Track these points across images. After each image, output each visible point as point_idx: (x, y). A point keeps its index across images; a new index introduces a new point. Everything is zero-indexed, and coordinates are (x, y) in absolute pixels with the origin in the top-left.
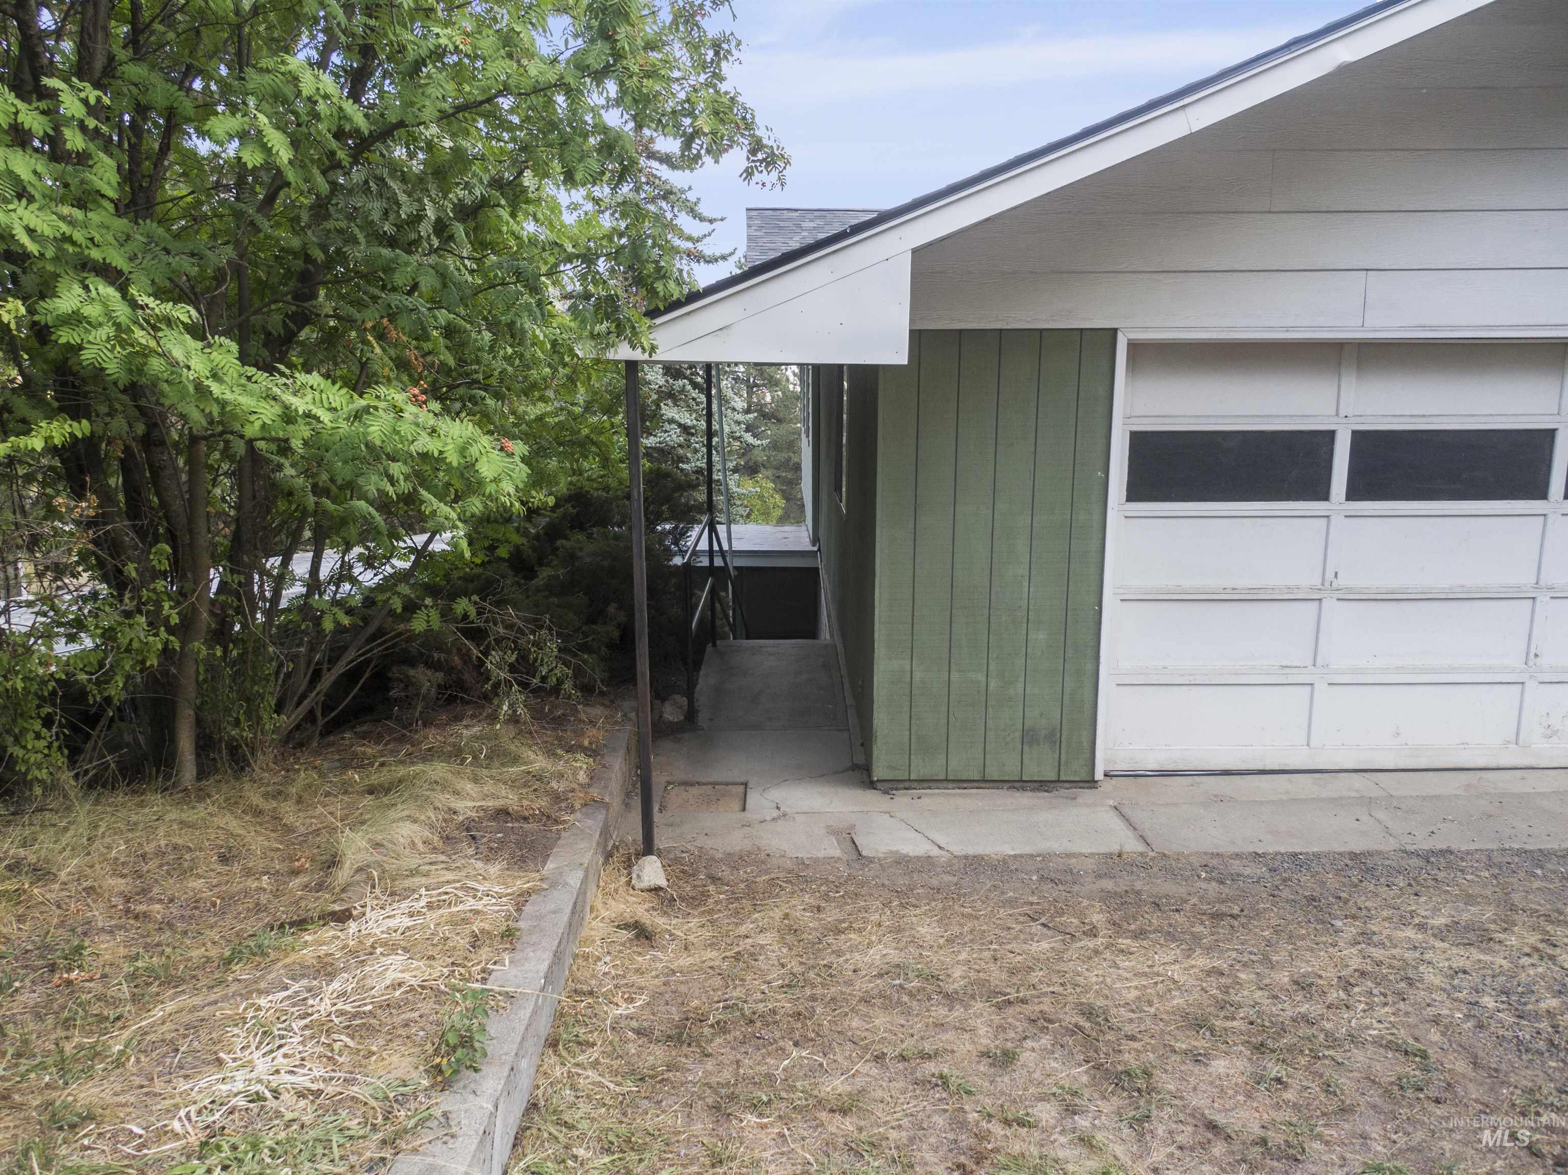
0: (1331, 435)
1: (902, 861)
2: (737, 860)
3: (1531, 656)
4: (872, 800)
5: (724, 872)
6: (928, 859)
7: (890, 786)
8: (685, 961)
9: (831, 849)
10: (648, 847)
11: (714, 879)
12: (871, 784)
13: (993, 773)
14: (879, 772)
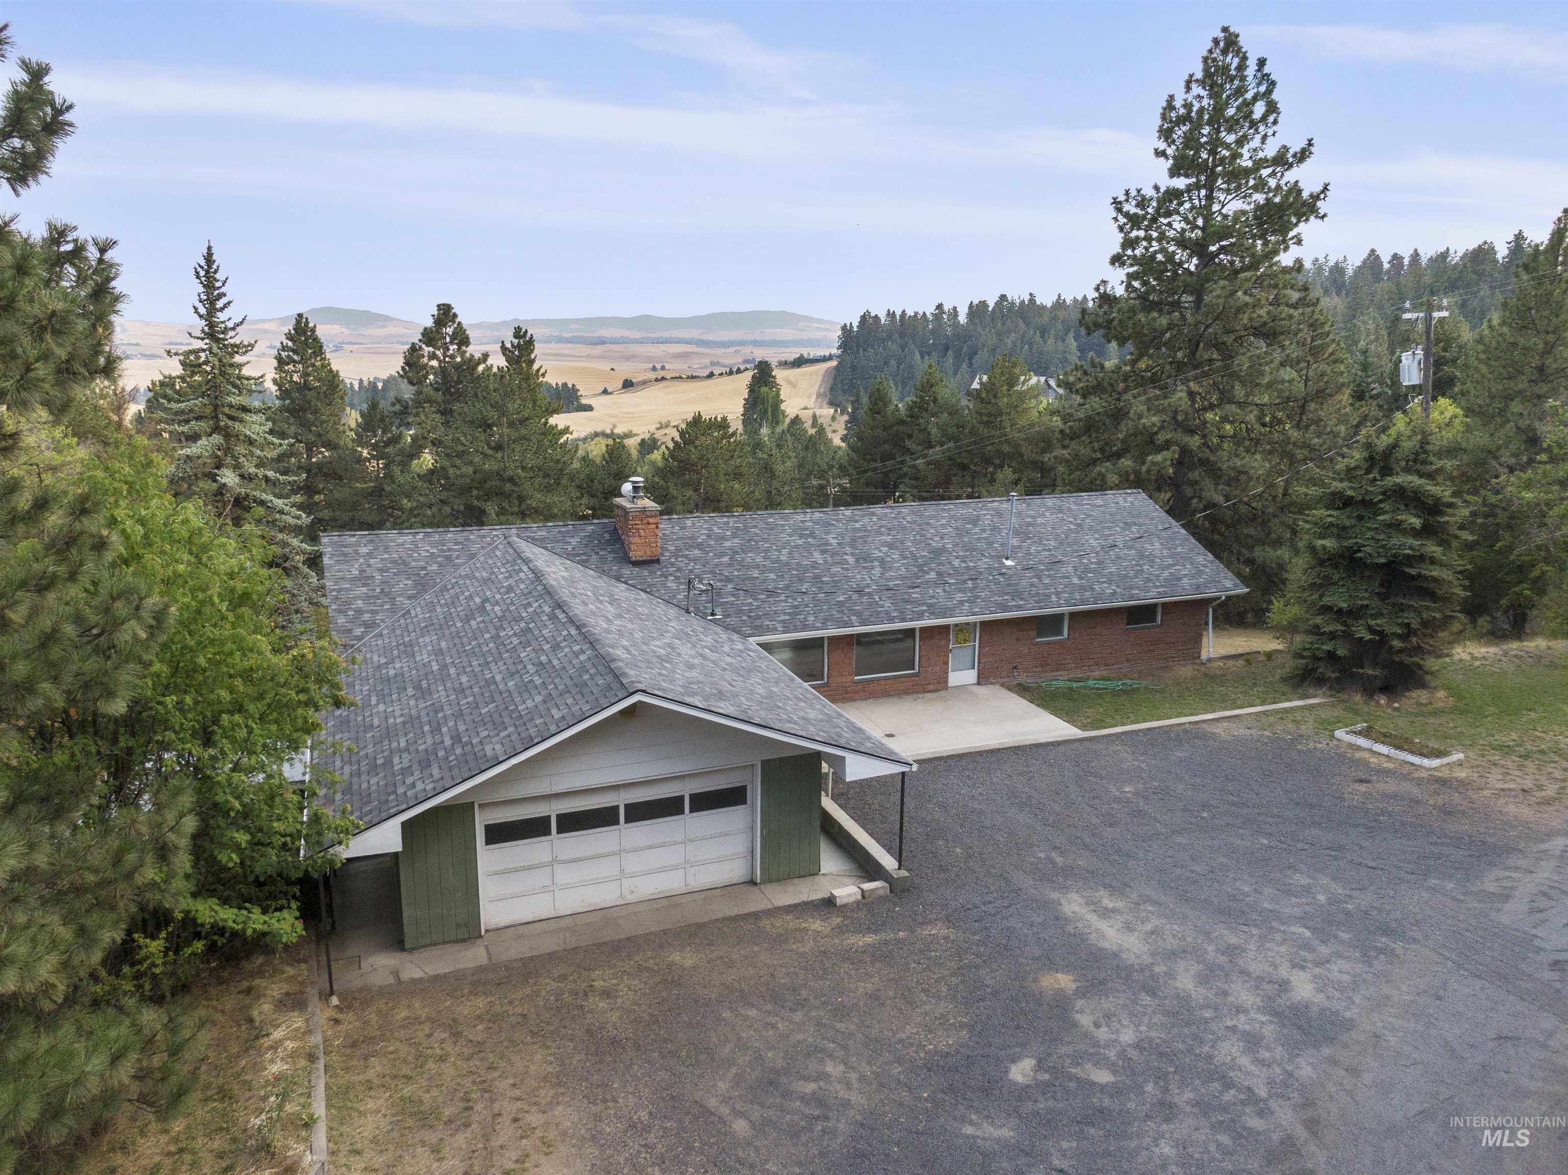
0: (549, 817)
1: (413, 981)
2: (360, 990)
3: (622, 870)
4: (405, 956)
5: (357, 995)
6: (421, 979)
7: (411, 950)
8: (351, 1026)
9: (391, 980)
10: (332, 993)
11: (355, 999)
12: (403, 949)
13: (447, 939)
14: (407, 946)
